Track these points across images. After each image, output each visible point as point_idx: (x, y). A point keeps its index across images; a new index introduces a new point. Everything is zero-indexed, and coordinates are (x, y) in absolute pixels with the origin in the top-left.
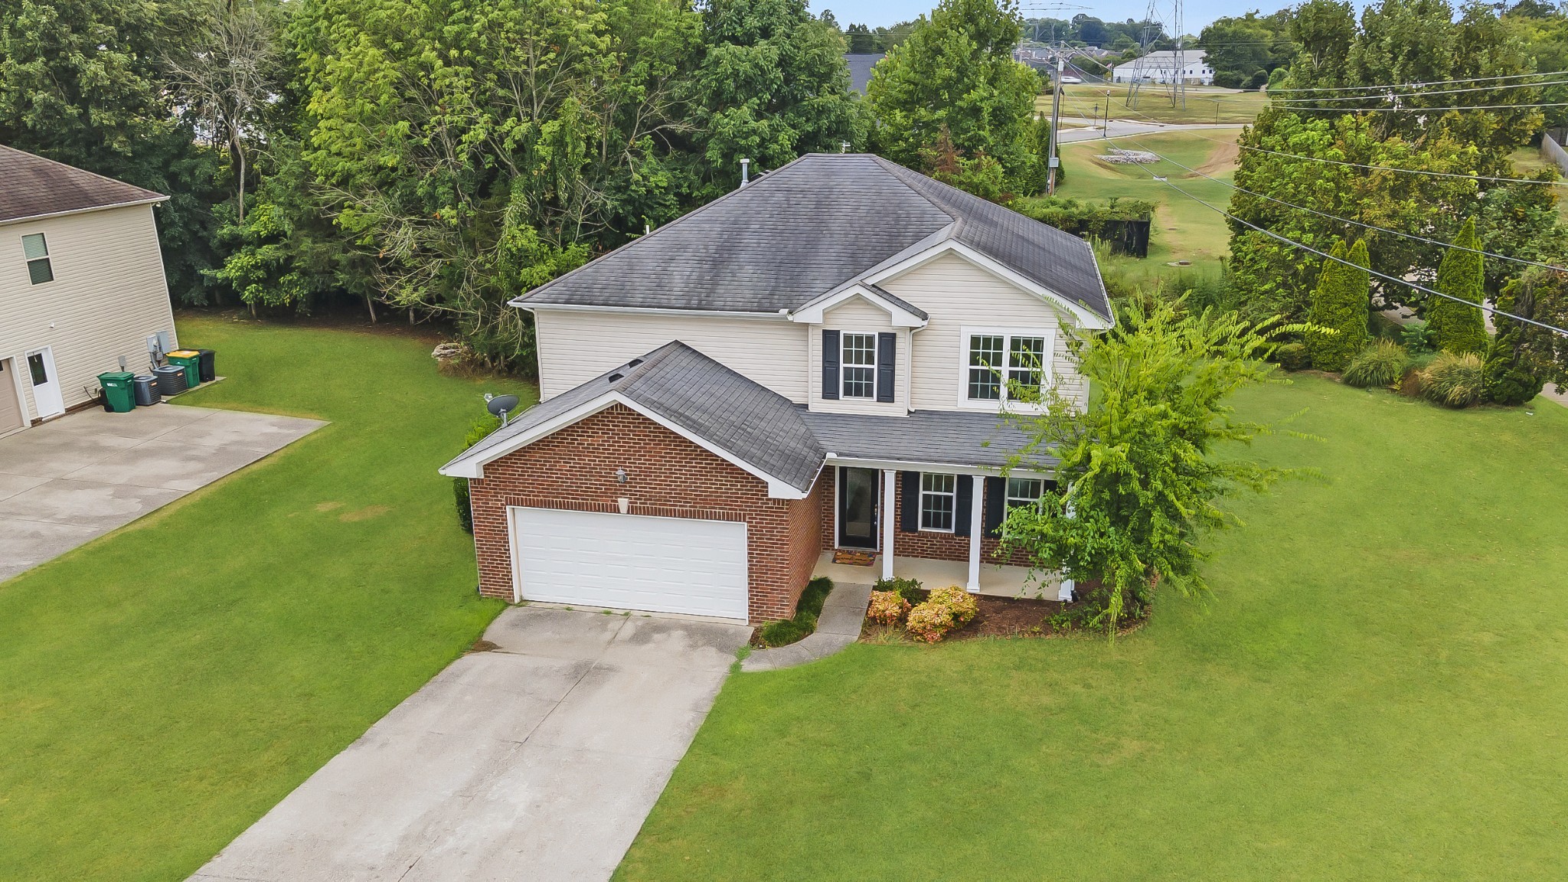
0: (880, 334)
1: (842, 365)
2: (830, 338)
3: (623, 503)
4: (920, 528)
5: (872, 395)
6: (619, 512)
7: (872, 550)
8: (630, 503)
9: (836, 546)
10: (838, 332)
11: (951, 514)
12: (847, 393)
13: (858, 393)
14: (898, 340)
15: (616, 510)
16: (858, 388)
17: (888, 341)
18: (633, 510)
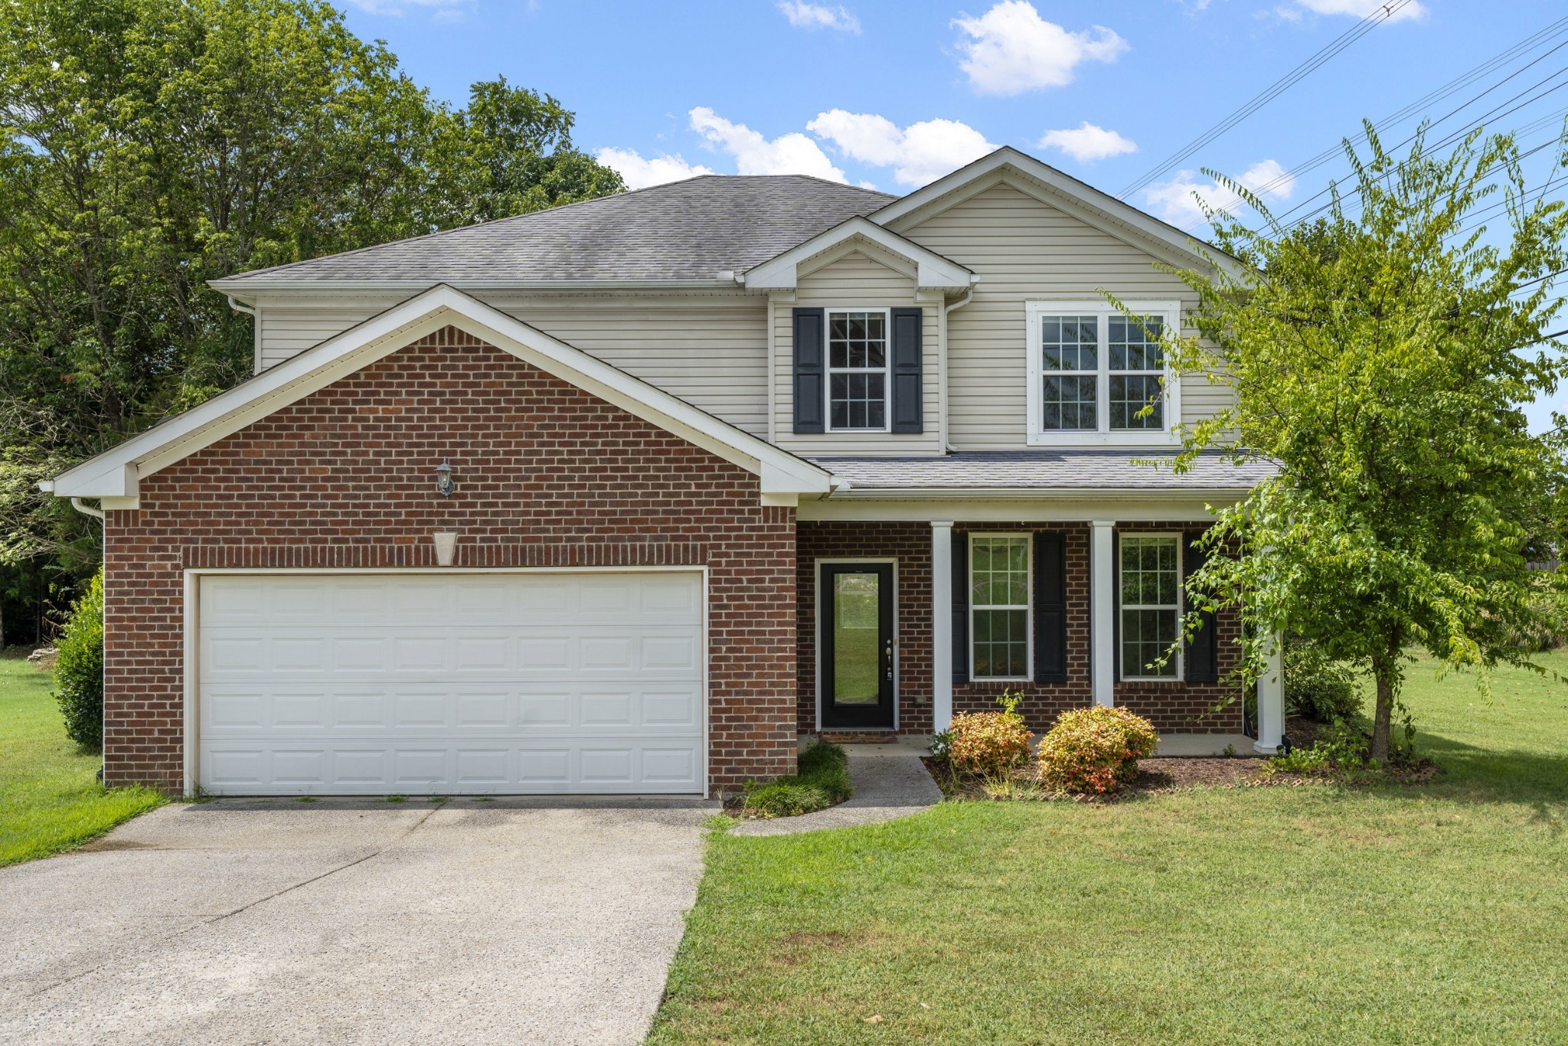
0: (893, 310)
1: (828, 370)
2: (806, 320)
3: (445, 543)
4: (972, 679)
5: (882, 424)
6: (435, 564)
7: (887, 730)
8: (460, 540)
9: (818, 728)
10: (822, 310)
11: (1025, 646)
12: (838, 421)
13: (857, 422)
14: (925, 321)
15: (428, 558)
16: (857, 409)
17: (909, 320)
18: (465, 557)
